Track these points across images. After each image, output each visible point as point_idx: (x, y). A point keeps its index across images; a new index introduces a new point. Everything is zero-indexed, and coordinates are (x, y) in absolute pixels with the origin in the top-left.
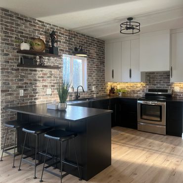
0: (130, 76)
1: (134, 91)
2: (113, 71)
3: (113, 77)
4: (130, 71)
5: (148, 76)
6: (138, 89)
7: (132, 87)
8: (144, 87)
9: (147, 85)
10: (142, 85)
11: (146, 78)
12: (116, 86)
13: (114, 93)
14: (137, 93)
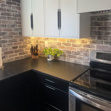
0: (59, 26)
1: (69, 52)
2: (32, 17)
3: (32, 27)
4: (59, 13)
5: (97, 24)
6: (77, 49)
7: (66, 44)
8: (89, 46)
9: (94, 42)
10: (83, 42)
11: (92, 28)
12: (44, 43)
13: (36, 54)
14: (75, 57)
